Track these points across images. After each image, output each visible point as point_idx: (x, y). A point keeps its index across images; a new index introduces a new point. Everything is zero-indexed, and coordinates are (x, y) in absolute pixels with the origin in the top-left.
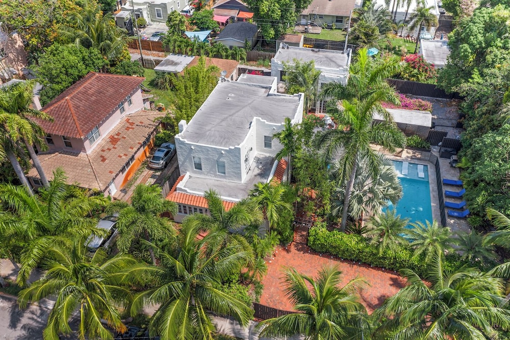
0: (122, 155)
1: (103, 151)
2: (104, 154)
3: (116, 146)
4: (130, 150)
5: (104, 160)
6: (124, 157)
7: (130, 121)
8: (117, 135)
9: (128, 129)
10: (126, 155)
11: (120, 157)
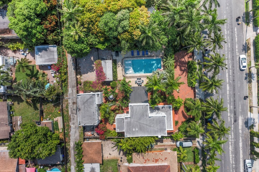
0: (161, 155)
1: (163, 161)
2: (164, 160)
3: (159, 159)
4: (157, 154)
5: (166, 158)
6: (161, 154)
7: (145, 162)
8: (154, 161)
9: (149, 160)
10: (160, 154)
11: (162, 155)
